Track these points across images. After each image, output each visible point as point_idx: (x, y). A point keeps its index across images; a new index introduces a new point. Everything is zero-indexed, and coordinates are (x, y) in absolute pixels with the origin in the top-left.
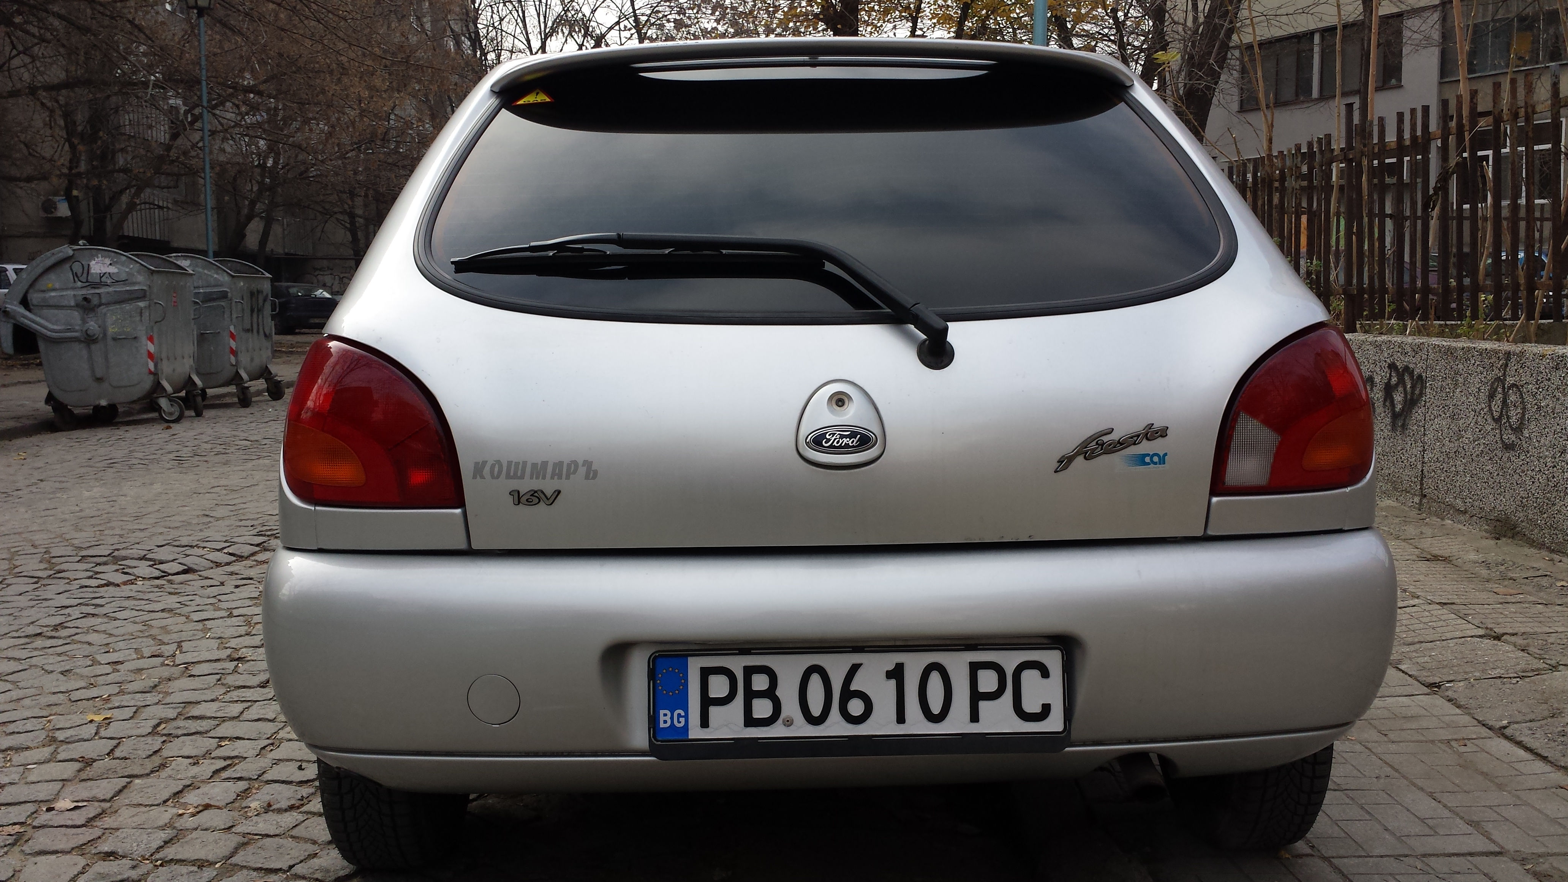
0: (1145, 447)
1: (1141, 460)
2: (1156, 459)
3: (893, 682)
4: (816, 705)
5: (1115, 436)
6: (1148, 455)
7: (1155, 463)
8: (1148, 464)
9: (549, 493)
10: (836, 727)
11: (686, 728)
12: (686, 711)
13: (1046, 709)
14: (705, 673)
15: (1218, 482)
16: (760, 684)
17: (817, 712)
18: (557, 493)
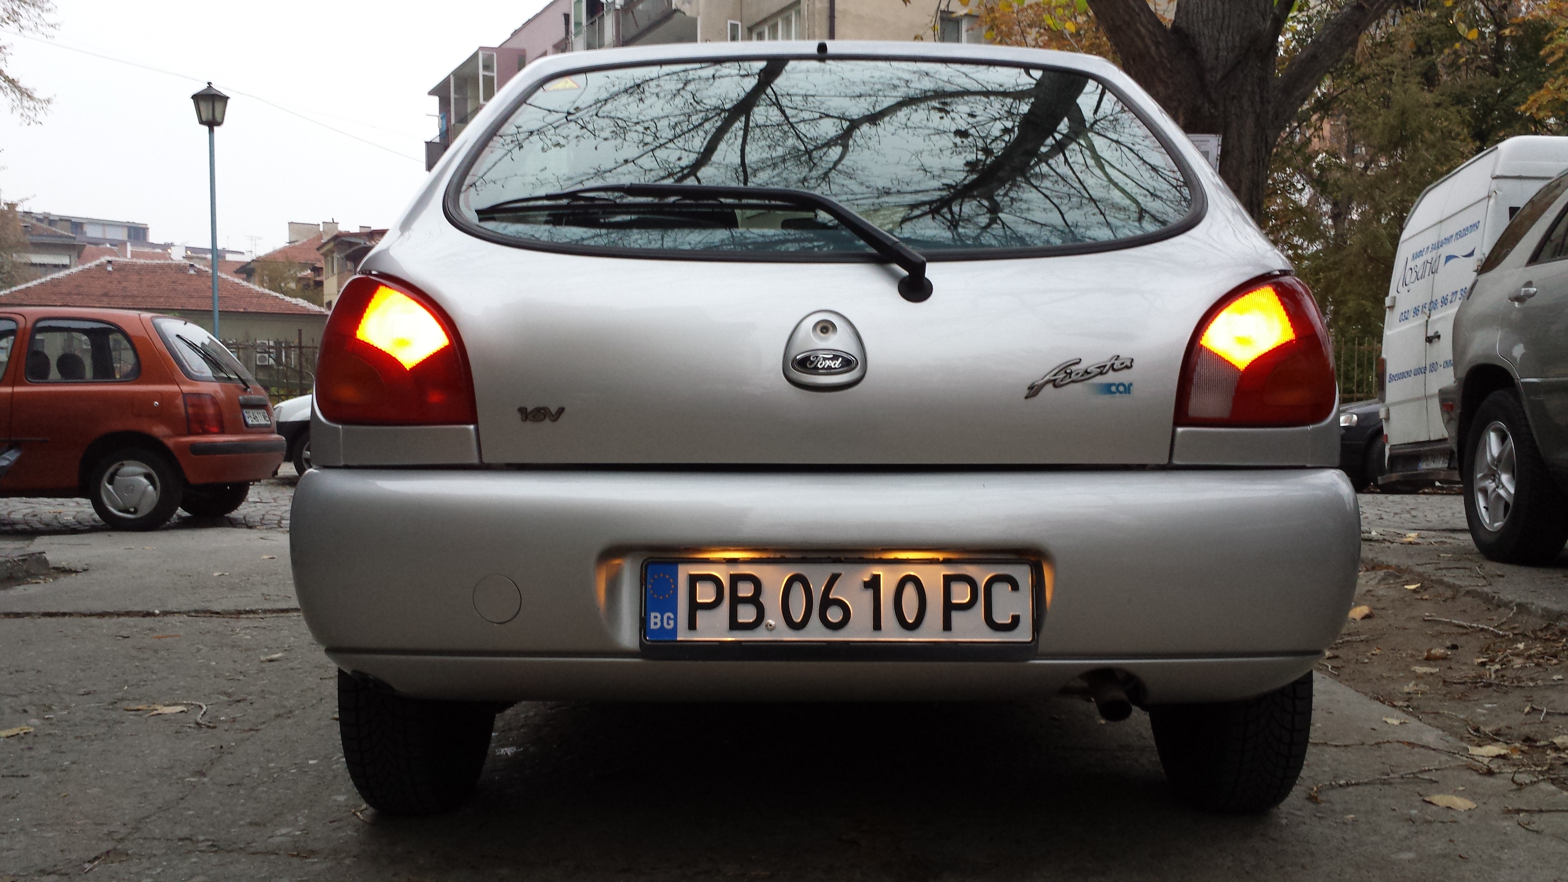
0: (1111, 377)
1: (1107, 389)
2: (1121, 388)
3: (870, 593)
4: (797, 612)
5: (1082, 367)
6: (1114, 384)
7: (1121, 393)
8: (1114, 393)
9: (553, 410)
10: (815, 633)
11: (675, 630)
12: (675, 614)
13: (1016, 620)
14: (694, 580)
15: (1182, 416)
16: (745, 590)
17: (798, 618)
18: (561, 410)
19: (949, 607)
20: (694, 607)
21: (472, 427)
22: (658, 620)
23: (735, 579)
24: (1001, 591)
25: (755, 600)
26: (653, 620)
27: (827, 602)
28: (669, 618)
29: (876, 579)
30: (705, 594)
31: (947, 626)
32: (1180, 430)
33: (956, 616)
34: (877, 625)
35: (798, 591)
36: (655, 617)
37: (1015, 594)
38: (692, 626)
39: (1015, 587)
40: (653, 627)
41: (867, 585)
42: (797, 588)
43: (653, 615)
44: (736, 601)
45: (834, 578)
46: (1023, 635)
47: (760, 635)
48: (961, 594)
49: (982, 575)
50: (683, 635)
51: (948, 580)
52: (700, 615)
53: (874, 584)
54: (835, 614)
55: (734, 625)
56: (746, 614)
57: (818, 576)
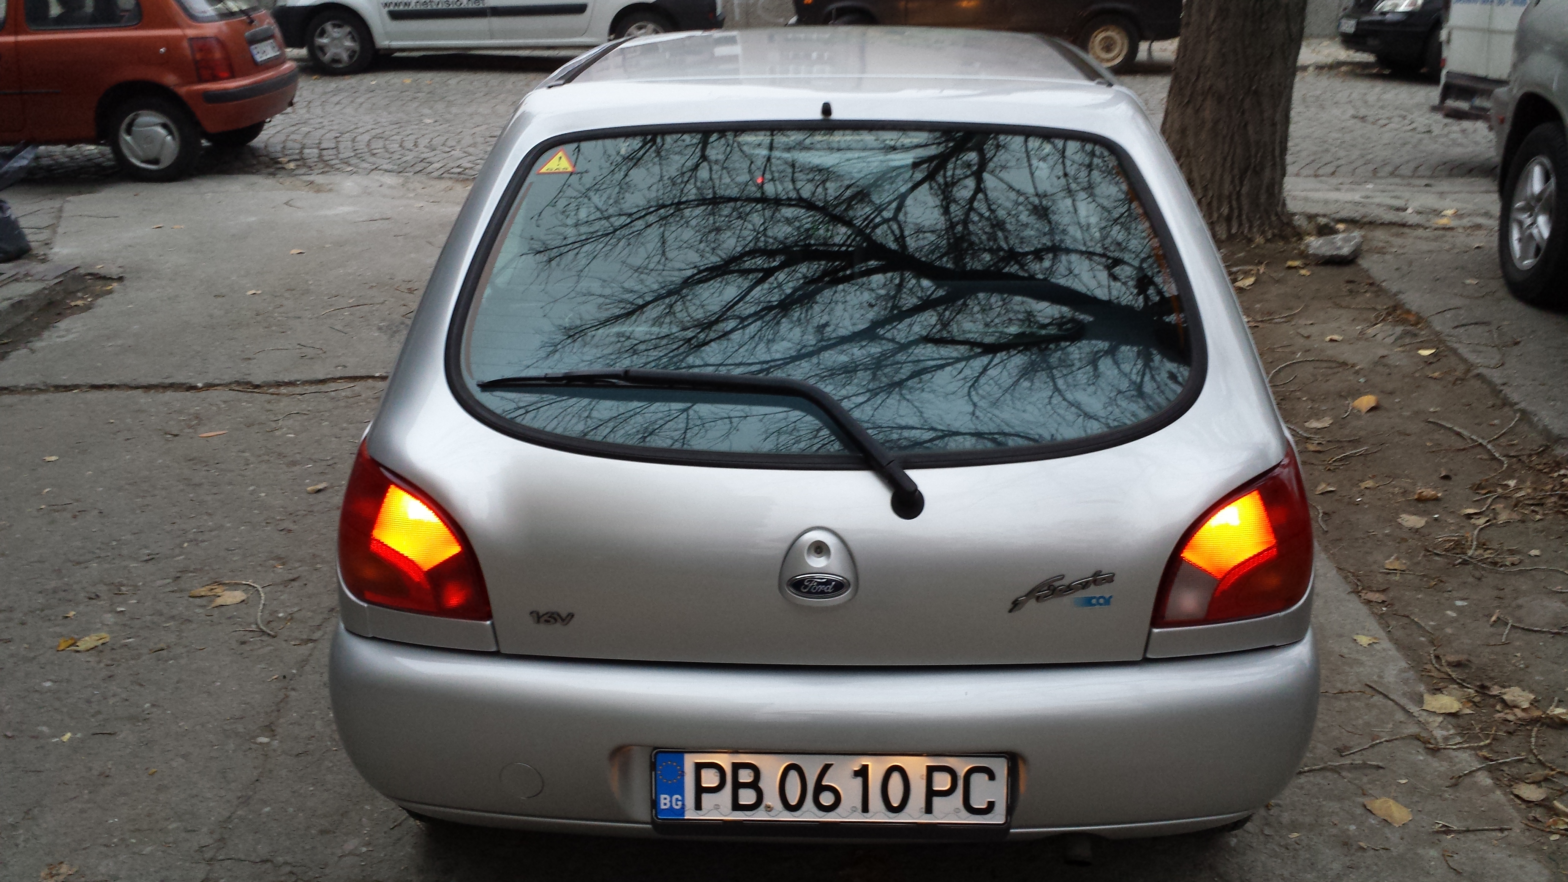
0: (1093, 591)
1: (1088, 602)
2: (1101, 601)
3: (859, 780)
4: (793, 796)
5: (1066, 582)
6: (1094, 598)
7: (1101, 604)
8: (1094, 605)
9: (564, 615)
10: (809, 814)
11: (683, 809)
12: (683, 795)
13: (991, 806)
14: (699, 767)
15: (1159, 618)
16: (745, 776)
17: (793, 800)
18: (571, 616)
19: (931, 793)
20: (700, 790)
21: (488, 623)
22: (667, 801)
23: (736, 767)
24: (978, 779)
25: (754, 785)
26: (662, 801)
27: (820, 788)
28: (677, 800)
29: (865, 768)
30: (710, 779)
31: (929, 809)
32: (1156, 630)
33: (936, 800)
34: (865, 809)
35: (793, 779)
36: (665, 799)
37: (991, 782)
38: (698, 806)
39: (992, 776)
40: (663, 807)
41: (857, 774)
42: (793, 776)
43: (662, 796)
44: (737, 786)
45: (827, 767)
46: (997, 818)
47: (759, 815)
48: (942, 782)
49: (962, 766)
50: (691, 814)
51: (931, 770)
52: (705, 797)
53: (863, 773)
54: (827, 799)
55: (736, 806)
56: (747, 797)
57: (812, 767)
